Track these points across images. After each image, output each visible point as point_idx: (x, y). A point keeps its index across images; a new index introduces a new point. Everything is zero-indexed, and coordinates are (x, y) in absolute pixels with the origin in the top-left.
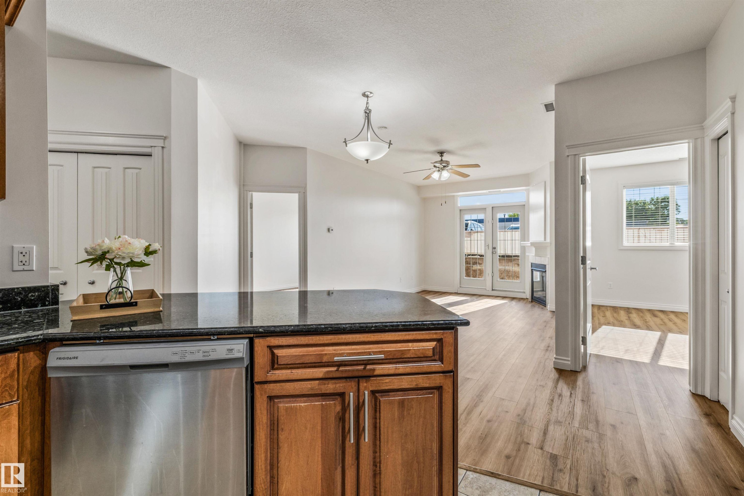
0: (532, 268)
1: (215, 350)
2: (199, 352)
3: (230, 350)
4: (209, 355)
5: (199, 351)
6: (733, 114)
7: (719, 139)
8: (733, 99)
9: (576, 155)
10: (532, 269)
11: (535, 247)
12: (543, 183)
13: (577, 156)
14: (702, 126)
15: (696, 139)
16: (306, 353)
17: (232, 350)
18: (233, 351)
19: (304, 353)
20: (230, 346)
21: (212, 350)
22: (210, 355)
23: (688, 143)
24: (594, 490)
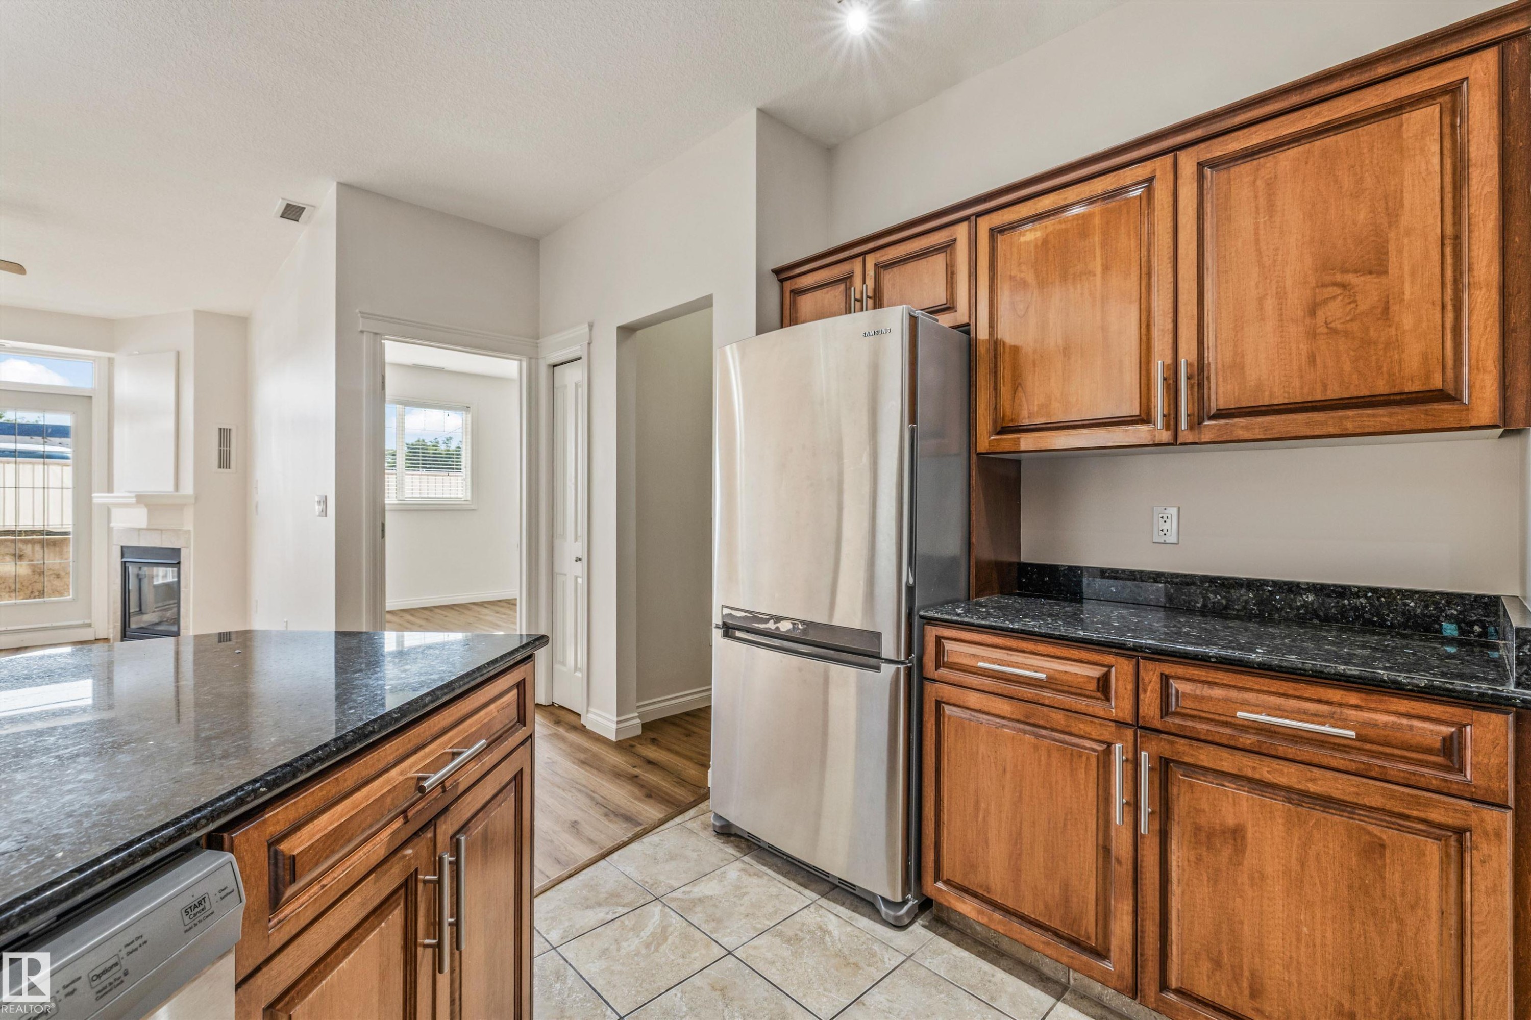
0: (124, 560)
1: (140, 941)
2: (72, 993)
3: (196, 906)
4: (120, 974)
5: (70, 989)
6: (589, 344)
7: (555, 366)
8: (591, 326)
9: (376, 334)
10: (124, 564)
11: (147, 505)
12: (172, 357)
13: (378, 336)
14: (537, 343)
15: (530, 358)
16: (353, 809)
17: (200, 903)
18: (207, 905)
19: (349, 812)
20: (189, 892)
21: (129, 948)
22: (126, 974)
23: (520, 360)
24: (559, 862)
